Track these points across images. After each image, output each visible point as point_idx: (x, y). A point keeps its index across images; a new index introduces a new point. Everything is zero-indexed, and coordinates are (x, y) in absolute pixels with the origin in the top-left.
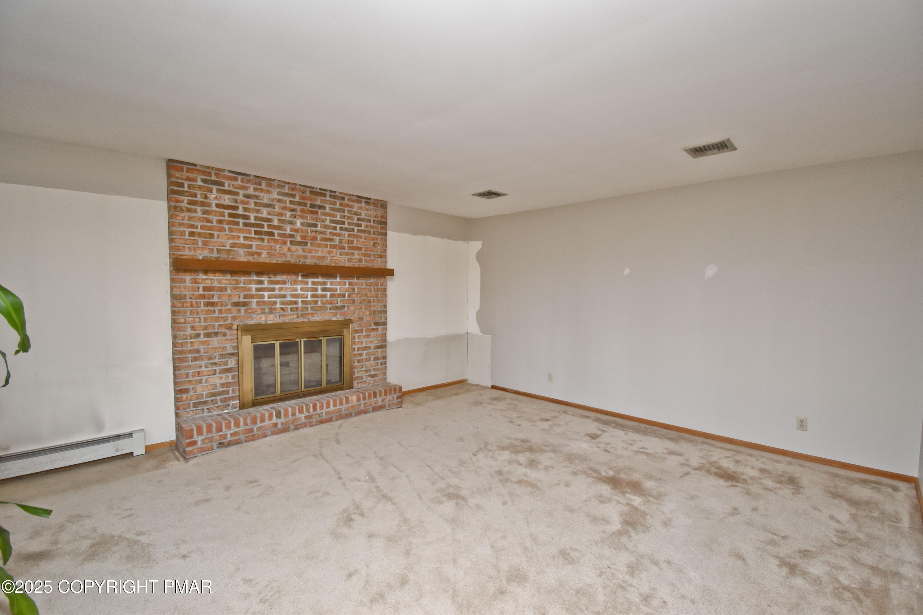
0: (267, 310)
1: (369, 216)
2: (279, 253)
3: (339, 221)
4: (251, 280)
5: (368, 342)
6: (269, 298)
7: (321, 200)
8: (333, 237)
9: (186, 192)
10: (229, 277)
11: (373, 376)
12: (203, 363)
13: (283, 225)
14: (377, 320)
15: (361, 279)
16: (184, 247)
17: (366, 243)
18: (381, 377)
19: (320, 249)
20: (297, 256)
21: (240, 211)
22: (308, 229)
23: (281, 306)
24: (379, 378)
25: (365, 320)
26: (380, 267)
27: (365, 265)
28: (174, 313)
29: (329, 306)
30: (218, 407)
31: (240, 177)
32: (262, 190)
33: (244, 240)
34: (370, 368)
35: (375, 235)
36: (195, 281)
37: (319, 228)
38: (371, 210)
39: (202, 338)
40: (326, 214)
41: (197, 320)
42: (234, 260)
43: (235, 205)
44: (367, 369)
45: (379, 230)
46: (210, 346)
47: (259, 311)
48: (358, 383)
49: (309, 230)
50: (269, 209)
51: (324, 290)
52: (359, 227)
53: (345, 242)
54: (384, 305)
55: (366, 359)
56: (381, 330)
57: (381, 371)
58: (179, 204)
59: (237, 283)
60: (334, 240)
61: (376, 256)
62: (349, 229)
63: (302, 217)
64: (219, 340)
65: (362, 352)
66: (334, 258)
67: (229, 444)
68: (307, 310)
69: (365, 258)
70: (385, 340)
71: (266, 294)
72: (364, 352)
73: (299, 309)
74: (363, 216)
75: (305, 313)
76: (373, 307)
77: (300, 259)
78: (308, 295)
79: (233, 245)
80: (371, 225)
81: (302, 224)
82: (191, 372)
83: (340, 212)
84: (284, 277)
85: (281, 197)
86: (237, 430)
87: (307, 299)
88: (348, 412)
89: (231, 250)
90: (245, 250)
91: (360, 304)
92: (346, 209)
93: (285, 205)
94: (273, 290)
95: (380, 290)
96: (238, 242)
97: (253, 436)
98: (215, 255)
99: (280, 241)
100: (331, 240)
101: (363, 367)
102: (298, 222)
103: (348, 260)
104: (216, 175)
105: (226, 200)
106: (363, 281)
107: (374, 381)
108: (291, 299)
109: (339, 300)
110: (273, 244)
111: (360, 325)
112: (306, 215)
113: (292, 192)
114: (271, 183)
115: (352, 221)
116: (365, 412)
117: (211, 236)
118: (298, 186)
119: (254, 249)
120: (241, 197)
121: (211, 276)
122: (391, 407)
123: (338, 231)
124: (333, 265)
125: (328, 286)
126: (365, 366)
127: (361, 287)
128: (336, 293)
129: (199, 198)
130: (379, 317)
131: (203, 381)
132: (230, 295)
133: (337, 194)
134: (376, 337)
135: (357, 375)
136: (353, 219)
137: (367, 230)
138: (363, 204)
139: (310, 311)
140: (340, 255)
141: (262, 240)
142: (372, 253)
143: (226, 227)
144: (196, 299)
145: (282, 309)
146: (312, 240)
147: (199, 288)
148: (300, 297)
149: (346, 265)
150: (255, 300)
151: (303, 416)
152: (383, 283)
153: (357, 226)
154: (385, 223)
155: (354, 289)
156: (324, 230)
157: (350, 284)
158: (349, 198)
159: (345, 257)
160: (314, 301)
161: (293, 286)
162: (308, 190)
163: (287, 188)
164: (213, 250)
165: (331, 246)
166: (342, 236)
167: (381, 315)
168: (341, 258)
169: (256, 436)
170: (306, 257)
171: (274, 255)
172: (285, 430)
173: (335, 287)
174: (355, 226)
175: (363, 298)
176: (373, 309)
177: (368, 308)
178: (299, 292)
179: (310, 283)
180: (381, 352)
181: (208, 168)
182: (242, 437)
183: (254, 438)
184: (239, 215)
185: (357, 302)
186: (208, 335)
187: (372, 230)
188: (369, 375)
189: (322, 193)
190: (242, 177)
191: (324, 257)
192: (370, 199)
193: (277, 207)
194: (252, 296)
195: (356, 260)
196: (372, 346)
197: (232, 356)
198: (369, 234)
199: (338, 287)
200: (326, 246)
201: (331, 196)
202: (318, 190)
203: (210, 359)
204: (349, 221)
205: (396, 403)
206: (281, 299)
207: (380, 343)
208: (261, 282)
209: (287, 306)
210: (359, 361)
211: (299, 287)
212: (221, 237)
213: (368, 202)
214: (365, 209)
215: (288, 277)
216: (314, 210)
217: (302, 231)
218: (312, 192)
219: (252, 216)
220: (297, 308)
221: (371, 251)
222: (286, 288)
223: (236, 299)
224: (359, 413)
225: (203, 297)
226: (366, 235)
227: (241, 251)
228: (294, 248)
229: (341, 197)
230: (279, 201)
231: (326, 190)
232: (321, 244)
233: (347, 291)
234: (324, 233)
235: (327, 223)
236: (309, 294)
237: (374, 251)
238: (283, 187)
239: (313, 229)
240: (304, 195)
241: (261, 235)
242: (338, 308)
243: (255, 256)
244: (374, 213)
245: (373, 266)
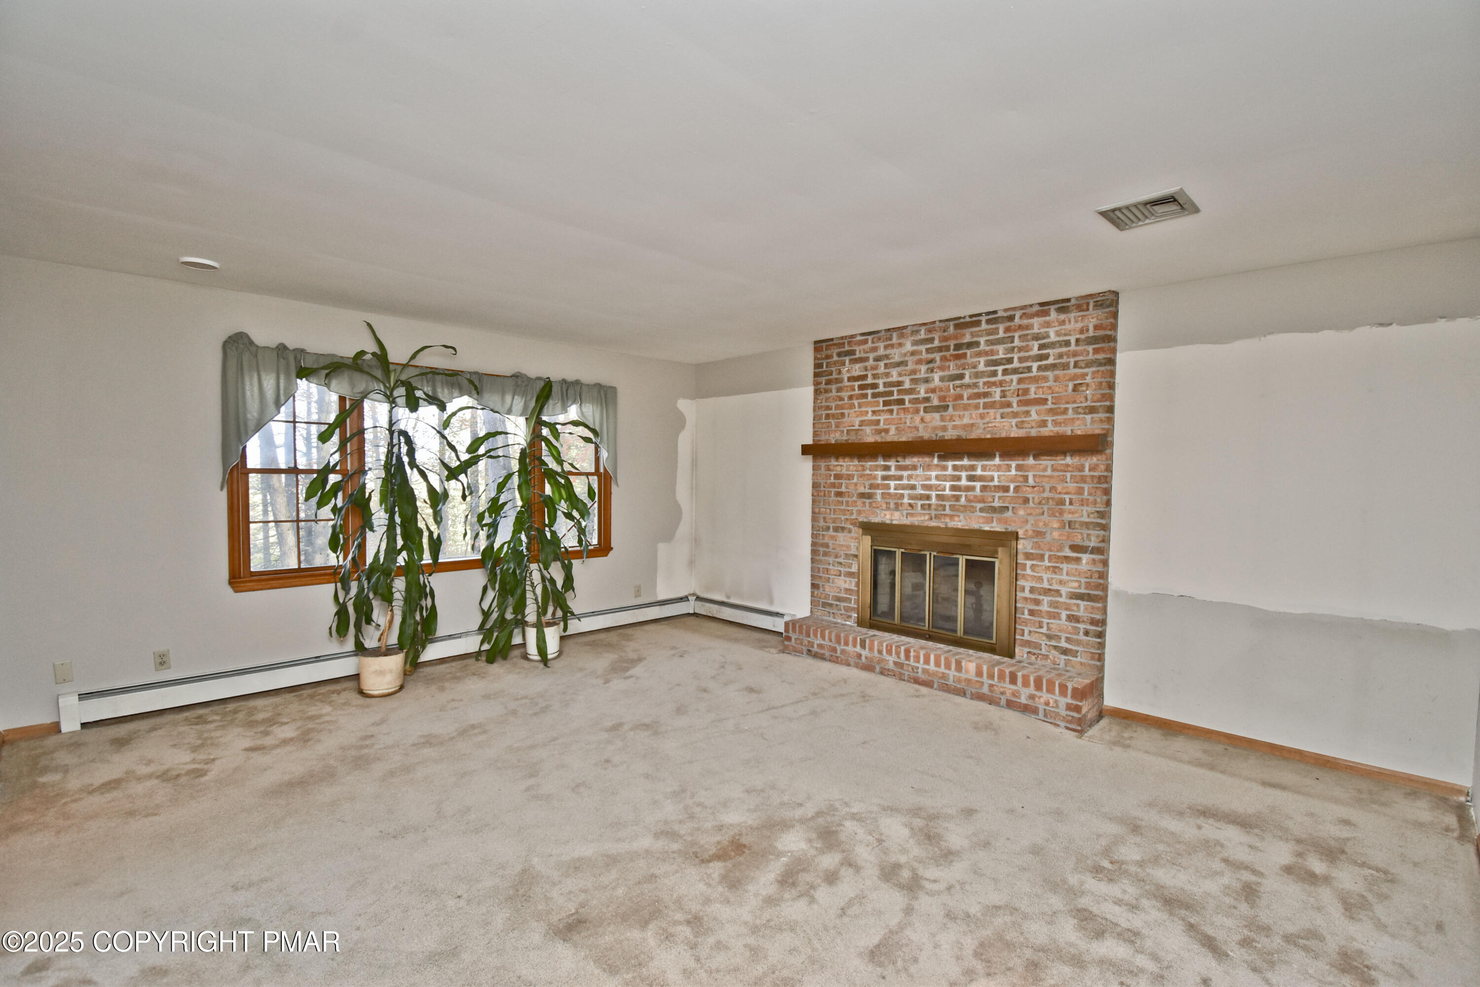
0: (892, 506)
1: (1065, 335)
2: (909, 427)
3: (1002, 359)
4: (877, 466)
5: (1054, 581)
6: (895, 489)
7: (972, 333)
8: (989, 390)
9: (825, 371)
10: (856, 462)
11: (1065, 652)
12: (831, 560)
13: (916, 386)
14: (1078, 541)
15: (1043, 458)
16: (821, 431)
17: (1057, 389)
18: (1083, 660)
19: (966, 413)
20: (932, 428)
21: (870, 381)
22: (949, 386)
23: (910, 501)
24: (1079, 659)
25: (1048, 538)
26: (1090, 433)
27: (1051, 431)
28: (814, 501)
29: (979, 506)
30: (841, 614)
31: (870, 338)
32: (892, 346)
33: (872, 415)
34: (1059, 634)
35: (1081, 368)
36: (828, 469)
37: (967, 380)
38: (1070, 321)
39: (831, 532)
40: (979, 354)
41: (828, 511)
42: (862, 441)
43: (865, 373)
44: (1049, 632)
45: (1091, 357)
46: (837, 542)
47: (884, 506)
48: (1029, 652)
49: (951, 387)
50: (899, 369)
51: (971, 478)
52: (1041, 360)
53: (1013, 393)
54: (1098, 512)
55: (1048, 612)
56: (1087, 563)
57: (1084, 647)
58: (819, 386)
59: (864, 470)
60: (991, 395)
61: (1080, 410)
62: (1021, 370)
63: (942, 368)
64: (845, 536)
65: (1041, 597)
66: (990, 425)
67: (816, 656)
68: (944, 510)
69: (1054, 418)
70: (1105, 588)
71: (892, 483)
72: (1046, 599)
73: (933, 507)
74: (1053, 338)
75: (941, 515)
76: (1069, 513)
77: (937, 432)
78: (945, 487)
79: (862, 423)
80: (1069, 351)
81: (942, 379)
82: (821, 567)
83: (1005, 343)
84: (915, 460)
85: (915, 348)
86: (822, 642)
87: (944, 493)
88: (959, 686)
89: (858, 430)
90: (873, 427)
91: (1041, 506)
92: (1017, 335)
93: (921, 357)
94: (900, 478)
95: (1088, 479)
96: (866, 418)
97: (837, 658)
98: (845, 438)
99: (911, 410)
100: (986, 395)
101: (1041, 627)
102: (936, 377)
103: (1016, 425)
104: (849, 343)
105: (857, 370)
106: (1047, 462)
107: (1067, 662)
108: (923, 492)
109: (997, 495)
110: (902, 416)
111: (1037, 545)
112: (947, 364)
113: (930, 336)
114: (903, 333)
115: (1027, 354)
116: (992, 701)
117: (843, 415)
118: (937, 323)
119: (882, 425)
120: (871, 362)
121: (841, 462)
122: (1050, 717)
123: (1000, 377)
124: (989, 436)
125: (979, 472)
126: (1048, 627)
127: (1042, 474)
128: (991, 484)
129: (834, 376)
130: (1082, 534)
131: (831, 581)
132: (856, 484)
133: (1000, 314)
134: (1074, 575)
135: (1026, 637)
136: (1032, 349)
137: (1060, 363)
138: (1053, 315)
139: (948, 511)
140: (1002, 417)
141: (891, 411)
142: (1070, 406)
143: (856, 402)
144: (829, 488)
145: (910, 505)
146: (955, 400)
147: (831, 475)
148: (934, 489)
149: (1012, 435)
150: (880, 491)
152: (1097, 465)
153: (1037, 361)
154: (1112, 339)
155: (1026, 478)
156: (975, 381)
157: (1019, 468)
158: (1024, 314)
159: (1010, 420)
160: (954, 496)
161: (926, 473)
162: (952, 323)
163: (923, 332)
164: (843, 432)
165: (986, 406)
166: (1008, 384)
167: (1089, 532)
168: (1004, 424)
169: (839, 659)
170: (944, 429)
171: (904, 430)
172: (868, 668)
173: (990, 473)
174: (1033, 361)
175: (1046, 494)
176: (1068, 517)
177: (1057, 515)
178: (934, 482)
179: (950, 468)
180: (1086, 609)
181: (842, 338)
182: (827, 654)
183: (835, 660)
184: (868, 385)
185: (1033, 502)
186: (836, 529)
187: (1072, 361)
188: (1055, 647)
189: (973, 321)
190: (873, 336)
191: (973, 425)
192: (1068, 300)
193: (910, 363)
194: (877, 487)
195: (1034, 424)
196: (1064, 590)
197: (855, 559)
198: (1063, 370)
199: (996, 474)
200: (977, 407)
201: (988, 322)
202: (968, 319)
203: (836, 557)
204: (1022, 354)
205: (1063, 717)
206: (910, 492)
207: (1086, 588)
208: (887, 468)
209: (917, 502)
210: (1032, 613)
211: (934, 474)
212: (851, 415)
213: (1063, 307)
214: (1057, 324)
215: (920, 460)
216: (961, 352)
217: (941, 390)
218: (957, 326)
219: (881, 382)
220: (930, 505)
221: (1068, 403)
222: (917, 476)
223: (862, 490)
224: (980, 697)
225: (833, 485)
226: (1057, 372)
227: (868, 430)
228: (928, 417)
229: (1006, 317)
230: (913, 353)
231: (980, 315)
232: (969, 405)
233: (1012, 481)
234: (975, 385)
235: (981, 367)
236: (948, 484)
237: (1075, 402)
238: (918, 332)
239: (958, 382)
240: (946, 334)
241: (890, 405)
242: (994, 510)
243: (883, 434)
244: (1080, 325)
245: (1072, 431)
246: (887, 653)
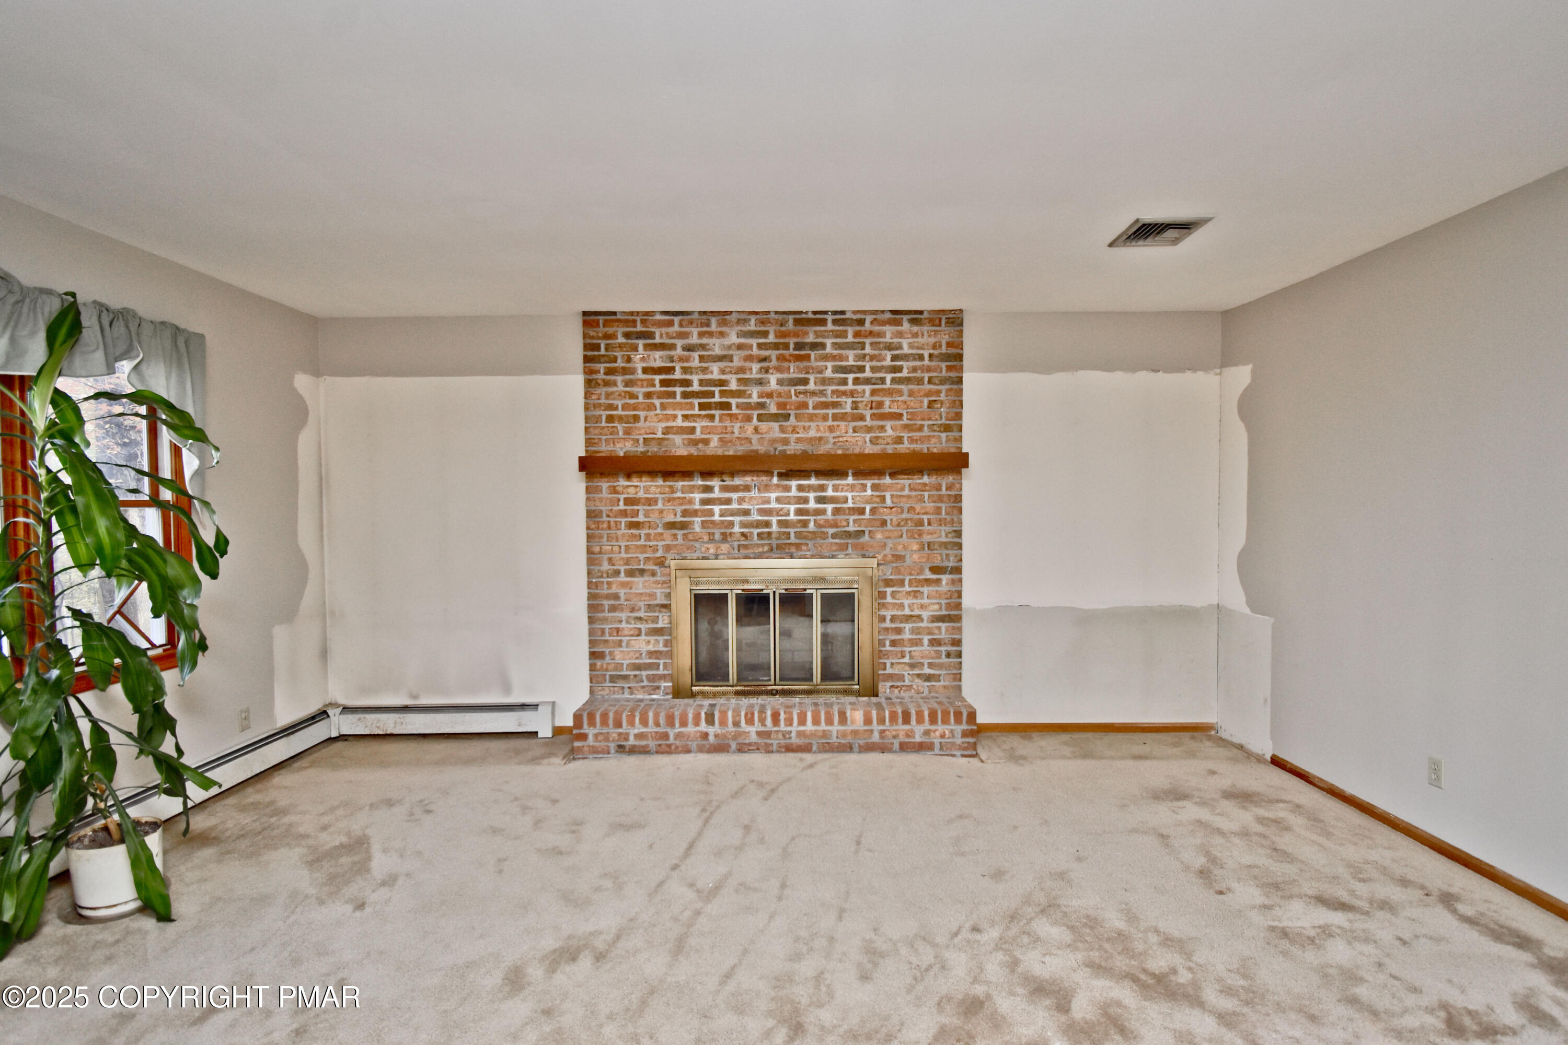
0: (717, 537)
1: (918, 348)
2: (738, 438)
3: (853, 366)
4: (693, 486)
5: (915, 606)
6: (721, 516)
7: (816, 332)
8: (839, 399)
9: (603, 356)
10: (660, 482)
11: (928, 678)
12: (623, 615)
13: (746, 388)
14: (937, 562)
15: (899, 477)
16: (600, 439)
17: (912, 404)
18: (946, 683)
19: (813, 424)
20: (769, 441)
21: (678, 375)
22: (790, 391)
23: (742, 530)
24: (942, 683)
25: (908, 561)
26: (946, 451)
27: (908, 448)
28: (590, 537)
29: (831, 531)
30: (643, 687)
31: (677, 319)
32: (710, 334)
33: (683, 421)
34: (922, 661)
35: (935, 384)
36: (614, 490)
37: (811, 386)
38: (923, 335)
39: (623, 578)
40: (826, 358)
41: (616, 549)
42: (667, 454)
43: (671, 365)
44: (912, 661)
45: (944, 373)
46: (633, 591)
47: (706, 538)
48: (892, 686)
49: (793, 392)
50: (722, 364)
51: (820, 500)
52: (895, 373)
53: (866, 405)
54: (955, 531)
55: (911, 640)
56: (947, 584)
57: (946, 670)
58: (594, 376)
59: (673, 492)
60: (841, 405)
61: (935, 428)
62: (873, 381)
63: (779, 370)
64: (645, 581)
65: (902, 625)
66: (841, 439)
67: (633, 751)
68: (789, 538)
69: (910, 435)
70: (958, 606)
71: (717, 509)
72: (908, 626)
73: (774, 536)
74: (906, 350)
75: (784, 544)
76: (928, 534)
77: (775, 445)
78: (789, 511)
79: (667, 431)
80: (923, 365)
81: (780, 382)
82: (607, 627)
83: (854, 349)
84: (748, 480)
85: (742, 340)
86: (644, 730)
87: (788, 518)
88: (843, 741)
89: (663, 439)
90: (685, 436)
91: (899, 528)
92: (868, 341)
93: (750, 352)
94: (728, 501)
95: (945, 499)
96: (674, 424)
97: (669, 746)
98: (641, 448)
99: (740, 417)
100: (835, 405)
101: (903, 657)
102: (773, 379)
103: (871, 441)
104: (643, 322)
105: (657, 359)
106: (904, 481)
107: (931, 689)
108: (760, 518)
109: (852, 518)
110: (728, 424)
111: (897, 571)
112: (786, 364)
113: (763, 328)
114: (725, 319)
115: (879, 364)
116: (883, 748)
117: (636, 418)
118: (772, 315)
119: (698, 434)
120: (679, 351)
121: (635, 481)
122: (946, 750)
123: (850, 386)
124: (840, 452)
125: (830, 493)
126: (910, 656)
127: (899, 493)
128: (845, 506)
129: (620, 363)
130: (941, 555)
131: (624, 644)
132: (661, 512)
133: (848, 316)
134: (935, 598)
135: (889, 670)
136: (884, 359)
137: (914, 377)
138: (906, 326)
139: (793, 539)
140: (855, 431)
141: (712, 418)
142: (926, 423)
143: (657, 402)
144: (615, 517)
145: (743, 534)
146: (798, 408)
147: (619, 500)
148: (775, 513)
149: (867, 451)
150: (699, 519)
151: (752, 730)
152: (953, 484)
153: (891, 372)
154: (960, 357)
155: (883, 498)
156: (822, 388)
157: (875, 487)
158: (875, 319)
159: (863, 435)
160: (800, 521)
161: (763, 495)
162: (791, 317)
163: (753, 322)
164: (638, 440)
165: (835, 417)
166: (860, 395)
167: (948, 552)
168: (857, 439)
169: (673, 747)
170: (786, 442)
171: (731, 441)
172: (720, 748)
173: (843, 494)
174: (886, 372)
175: (905, 516)
176: (927, 538)
177: (917, 536)
178: (774, 505)
179: (794, 489)
180: (947, 630)
181: (632, 313)
182: (652, 744)
183: (668, 750)
184: (676, 380)
185: (891, 524)
186: (630, 573)
187: (926, 376)
188: (919, 676)
189: (818, 319)
190: (680, 318)
191: (820, 439)
192: (921, 312)
193: (735, 359)
194: (695, 513)
195: (889, 440)
196: (925, 614)
197: (664, 610)
198: (918, 384)
199: (850, 495)
200: (825, 418)
201: (835, 322)
202: (811, 316)
203: (633, 610)
204: (875, 363)
205: (959, 745)
206: (742, 518)
207: (946, 610)
208: (709, 489)
209: (752, 530)
210: (893, 643)
211: (773, 496)
212: (649, 419)
213: (916, 319)
214: (909, 336)
215: (755, 478)
216: (802, 353)
217: (779, 395)
218: (797, 322)
219: (695, 379)
220: (769, 534)
221: (923, 420)
222: (751, 498)
223: (670, 518)
224: (869, 748)
225: (624, 513)
226: (911, 387)
227: (678, 439)
228: (764, 426)
229: (856, 320)
230: (740, 347)
231: (825, 313)
232: (816, 415)
233: (868, 502)
234: (822, 393)
235: (829, 373)
236: (792, 508)
237: (930, 419)
238: (746, 321)
239: (801, 388)
240: (783, 329)
241: (710, 409)
242: (848, 534)
243: (700, 446)
244: (932, 340)
245: (928, 448)
246: (747, 723)
